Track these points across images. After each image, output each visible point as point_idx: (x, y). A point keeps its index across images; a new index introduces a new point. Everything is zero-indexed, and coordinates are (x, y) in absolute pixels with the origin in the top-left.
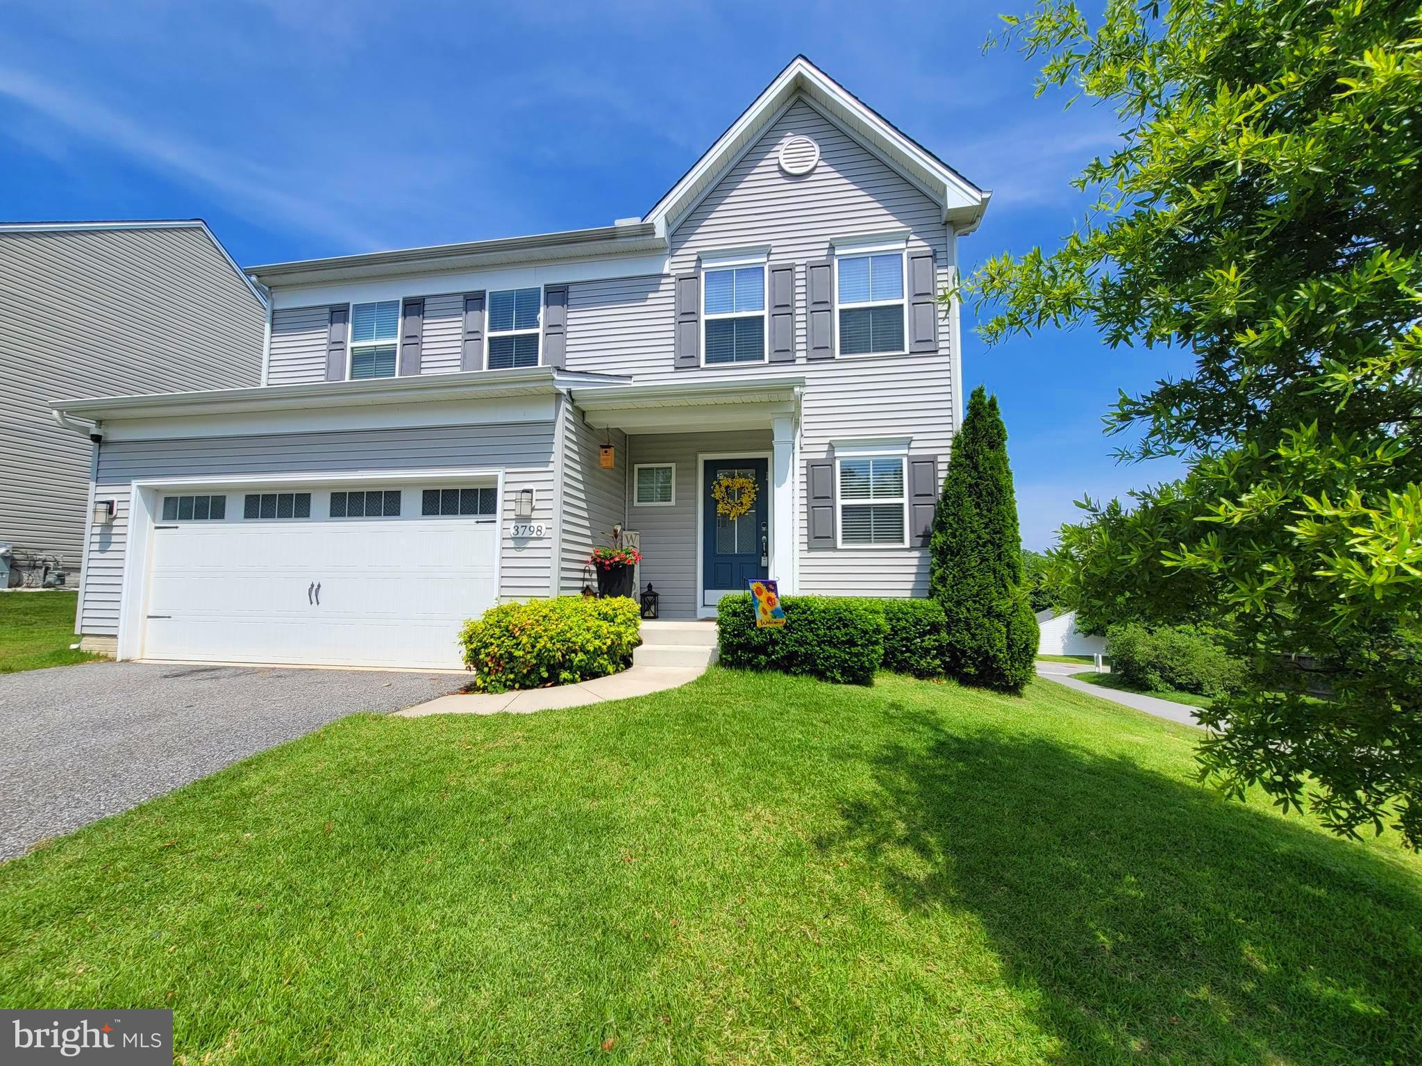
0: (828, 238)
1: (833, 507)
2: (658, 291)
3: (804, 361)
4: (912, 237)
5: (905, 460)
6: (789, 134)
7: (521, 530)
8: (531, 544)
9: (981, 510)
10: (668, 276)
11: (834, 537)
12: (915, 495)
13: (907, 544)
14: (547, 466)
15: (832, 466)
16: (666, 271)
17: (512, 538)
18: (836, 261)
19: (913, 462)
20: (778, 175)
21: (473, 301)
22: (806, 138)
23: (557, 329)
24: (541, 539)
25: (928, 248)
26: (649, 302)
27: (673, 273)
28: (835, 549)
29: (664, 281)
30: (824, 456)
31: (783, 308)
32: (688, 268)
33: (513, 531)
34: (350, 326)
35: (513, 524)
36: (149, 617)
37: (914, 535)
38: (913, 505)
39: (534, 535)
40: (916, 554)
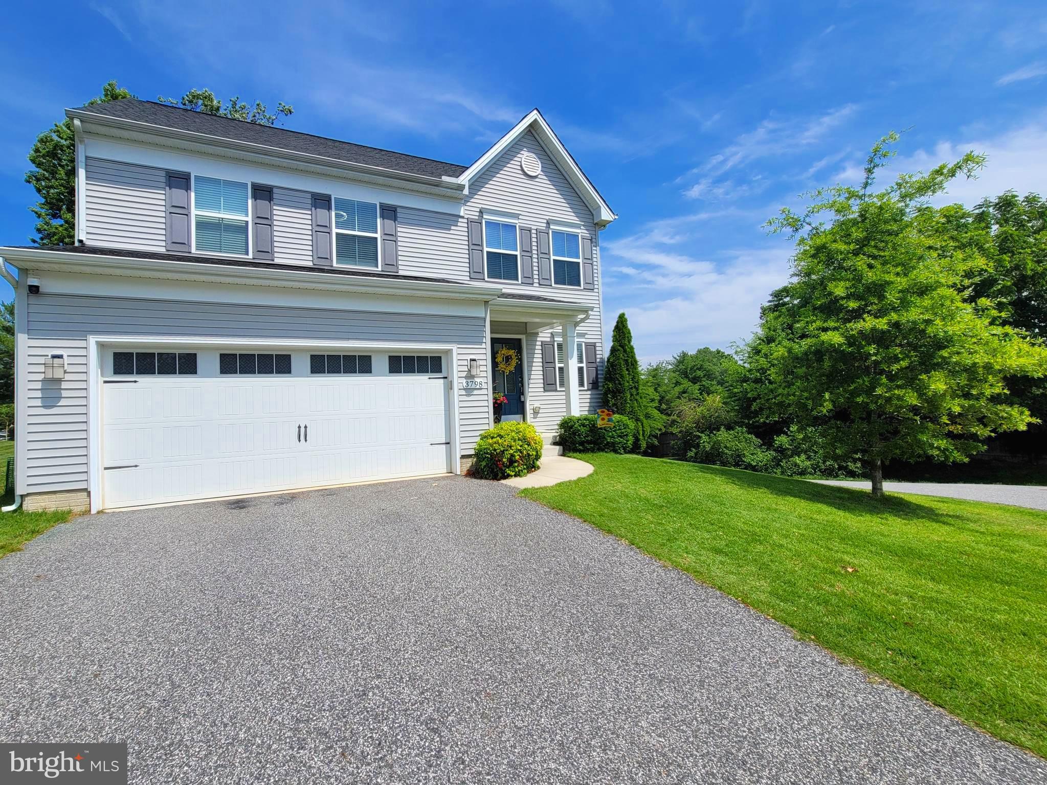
0: (547, 218)
1: (554, 368)
2: (457, 226)
3: (537, 285)
4: (582, 227)
5: (583, 344)
6: (525, 149)
7: (470, 384)
8: (476, 392)
9: (629, 372)
10: (463, 217)
11: (555, 384)
12: (588, 362)
13: (586, 388)
14: (481, 345)
15: (553, 345)
16: (462, 214)
17: (464, 389)
18: (550, 232)
19: (587, 345)
20: (520, 172)
21: (321, 201)
22: (534, 156)
23: (391, 237)
24: (481, 389)
25: (589, 235)
26: (451, 232)
27: (466, 216)
28: (556, 390)
29: (460, 220)
30: (548, 339)
31: (527, 252)
32: (475, 215)
33: (465, 384)
34: (193, 195)
35: (465, 381)
36: (106, 469)
37: (589, 383)
38: (587, 367)
39: (478, 387)
40: (589, 392)
